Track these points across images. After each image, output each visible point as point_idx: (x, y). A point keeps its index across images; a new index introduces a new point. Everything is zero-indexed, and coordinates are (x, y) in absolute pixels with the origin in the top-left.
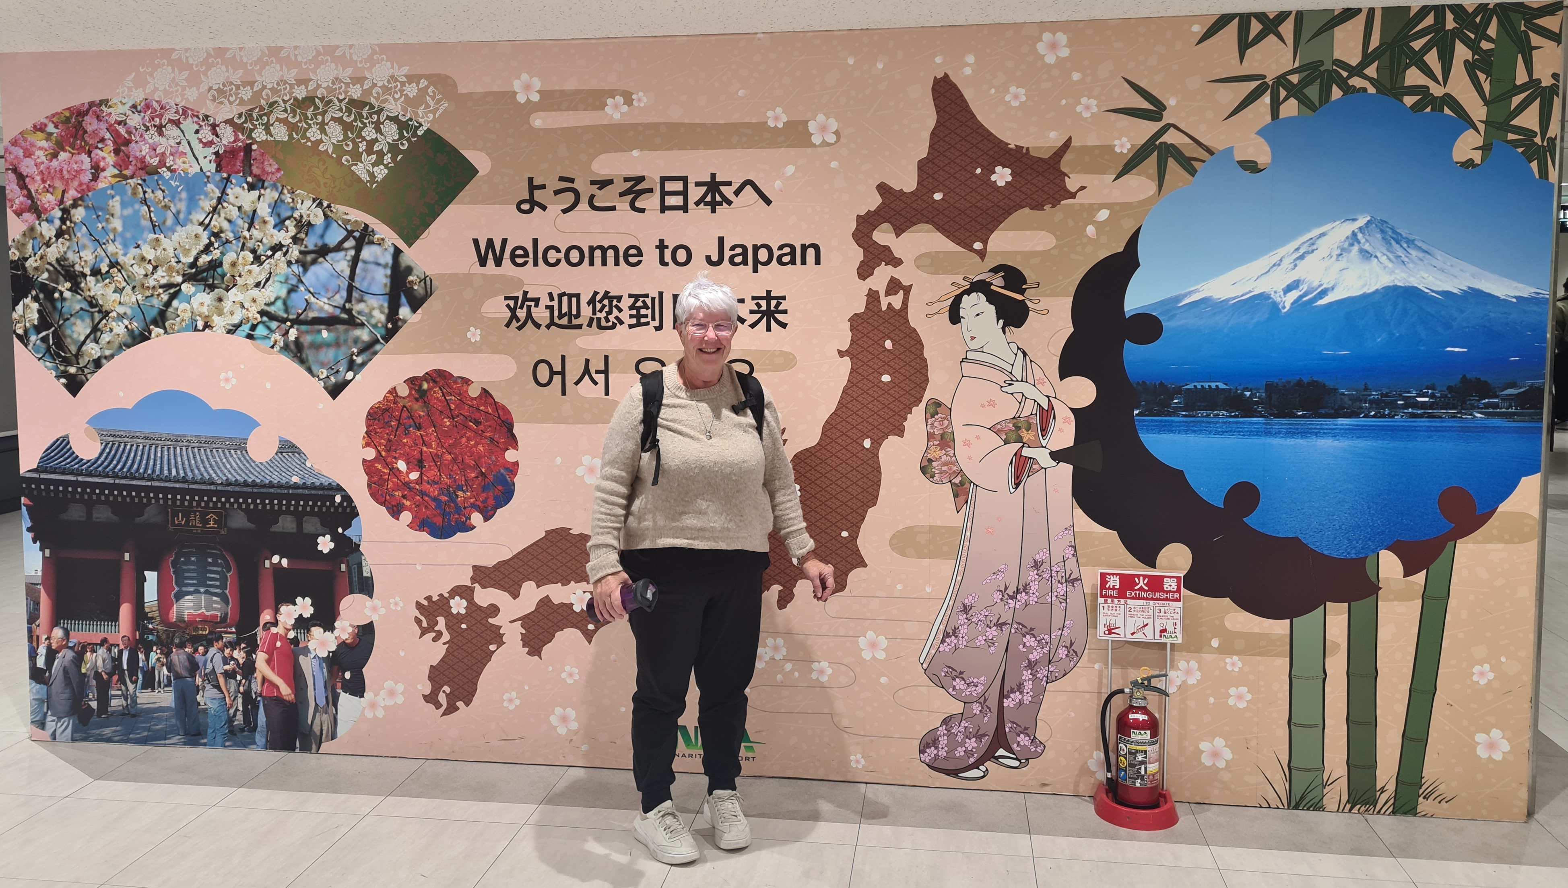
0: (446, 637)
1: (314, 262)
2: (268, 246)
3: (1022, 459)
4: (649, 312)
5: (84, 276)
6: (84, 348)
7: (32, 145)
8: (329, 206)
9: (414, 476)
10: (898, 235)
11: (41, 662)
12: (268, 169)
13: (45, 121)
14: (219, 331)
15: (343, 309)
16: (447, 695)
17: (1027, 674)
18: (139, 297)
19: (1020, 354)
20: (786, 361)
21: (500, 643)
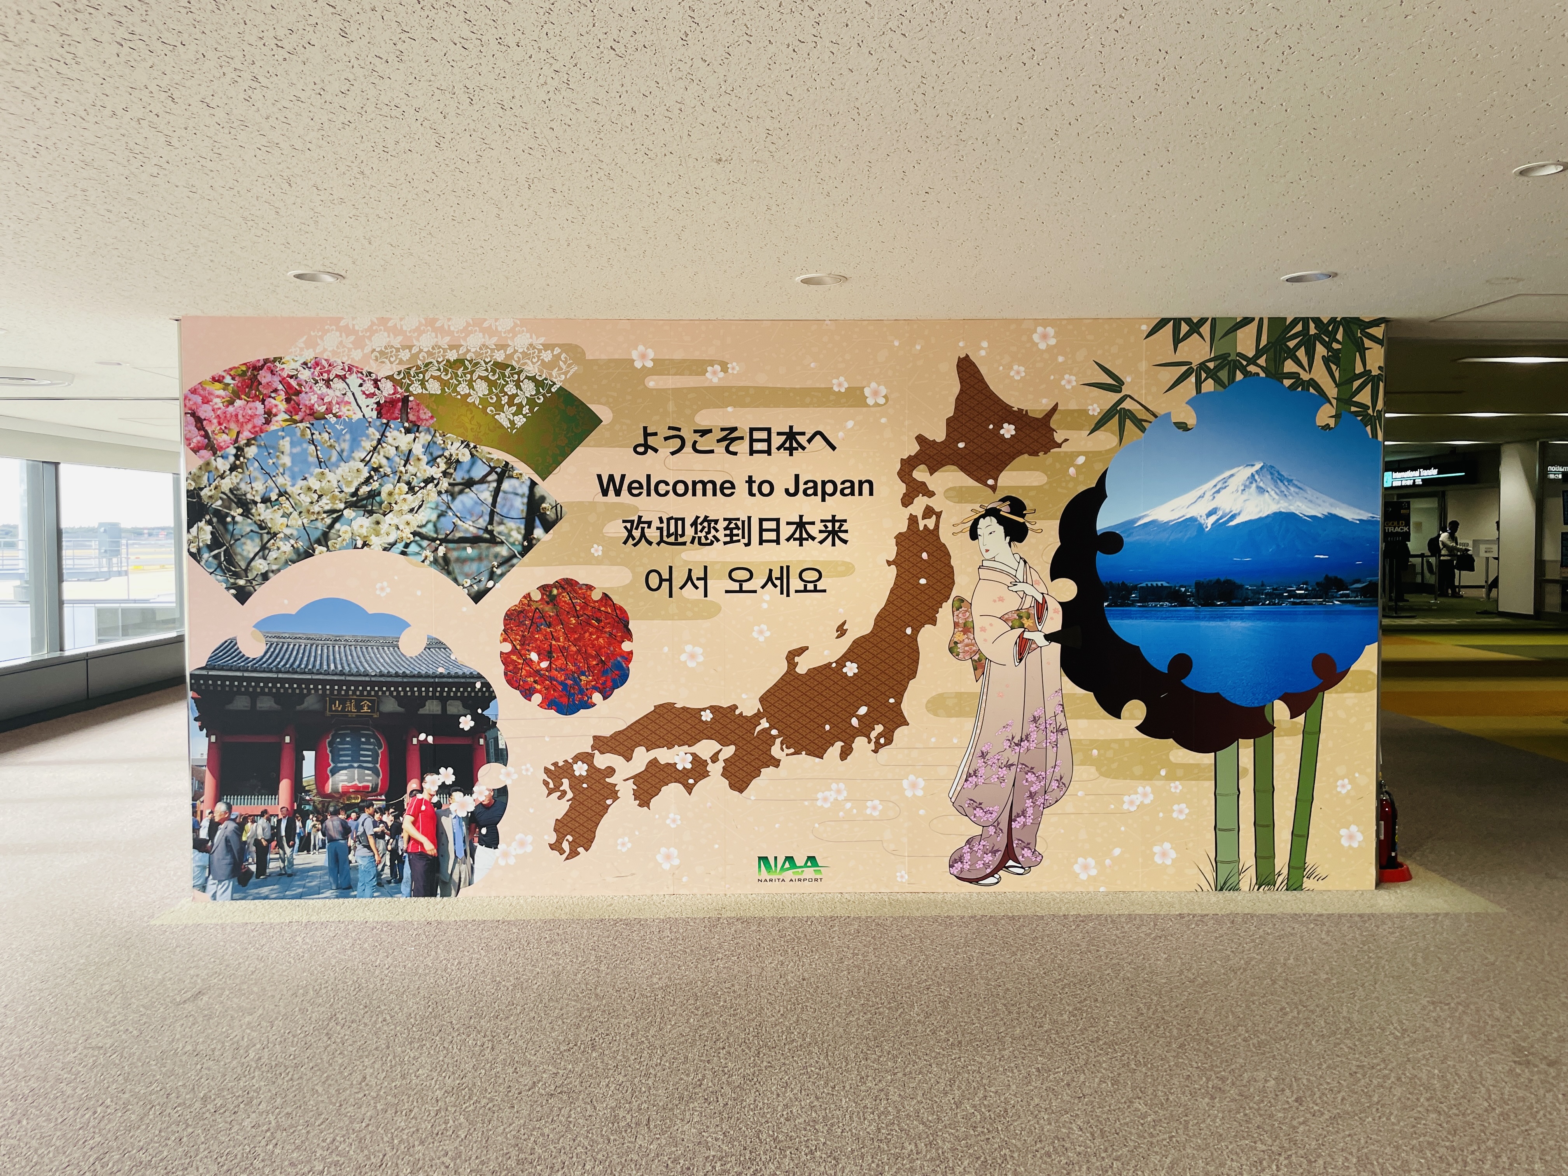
0: (570, 795)
1: (461, 492)
2: (422, 479)
3: (1024, 641)
4: (740, 532)
5: (255, 503)
6: (253, 564)
7: (210, 394)
8: (475, 447)
9: (544, 665)
10: (931, 474)
11: (203, 834)
12: (423, 416)
13: (224, 374)
14: (376, 549)
15: (486, 530)
16: (570, 843)
17: (1029, 802)
18: (305, 521)
19: (1022, 562)
20: (848, 569)
21: (615, 798)
